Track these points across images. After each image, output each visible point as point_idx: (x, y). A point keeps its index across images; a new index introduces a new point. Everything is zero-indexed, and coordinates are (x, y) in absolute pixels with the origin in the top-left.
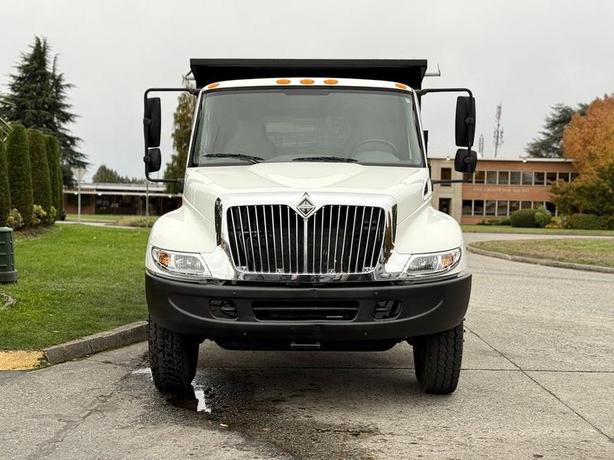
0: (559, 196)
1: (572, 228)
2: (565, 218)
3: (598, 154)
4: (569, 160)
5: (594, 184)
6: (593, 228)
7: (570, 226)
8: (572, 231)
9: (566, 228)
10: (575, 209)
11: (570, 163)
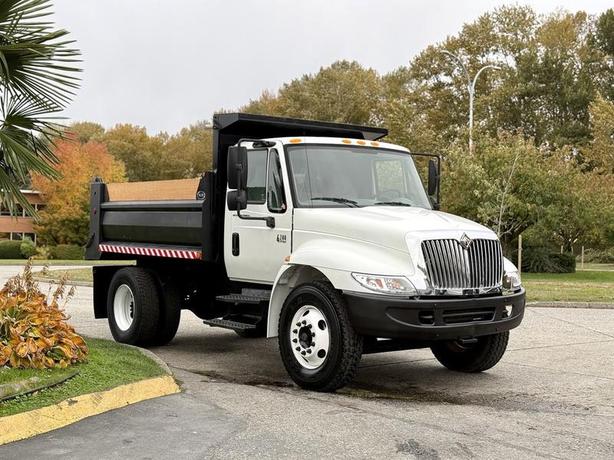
0: (43, 227)
1: (54, 259)
2: (48, 249)
3: (65, 187)
4: (36, 192)
5: (78, 217)
6: (77, 258)
7: (54, 256)
8: (56, 261)
9: (49, 258)
10: (56, 240)
11: (37, 195)
